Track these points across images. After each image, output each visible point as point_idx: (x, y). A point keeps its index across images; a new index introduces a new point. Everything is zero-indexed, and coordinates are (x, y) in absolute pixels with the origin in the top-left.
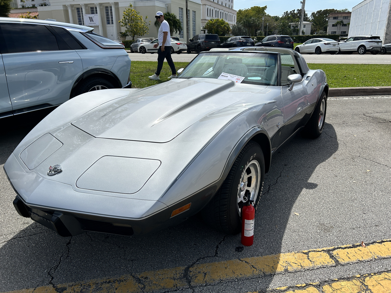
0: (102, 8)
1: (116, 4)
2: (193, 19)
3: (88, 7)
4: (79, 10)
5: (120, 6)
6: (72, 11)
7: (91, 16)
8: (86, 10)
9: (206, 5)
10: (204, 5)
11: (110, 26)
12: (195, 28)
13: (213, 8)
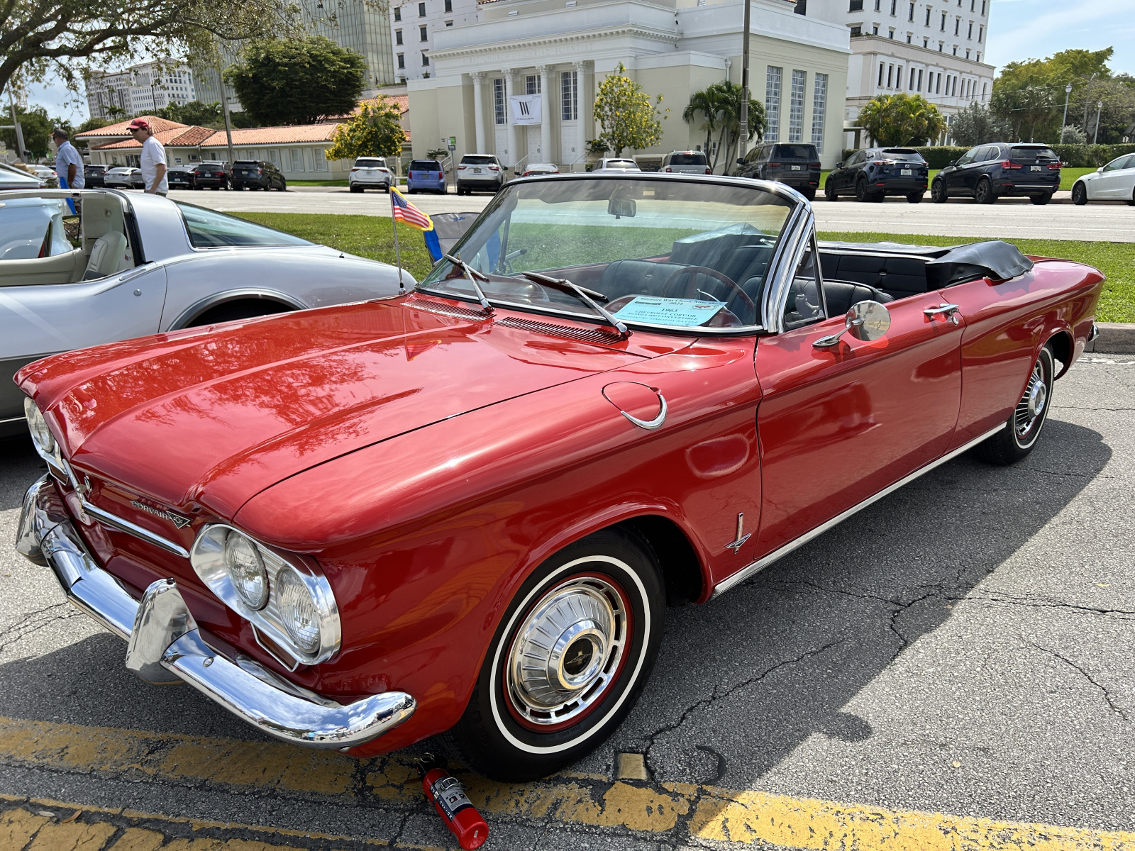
0: (554, 76)
1: (589, 65)
2: (815, 97)
3: (522, 76)
4: (499, 84)
5: (596, 70)
6: (483, 87)
7: (527, 98)
8: (515, 83)
9: (875, 54)
10: (870, 53)
11: (569, 124)
12: (820, 124)
13: (902, 63)
